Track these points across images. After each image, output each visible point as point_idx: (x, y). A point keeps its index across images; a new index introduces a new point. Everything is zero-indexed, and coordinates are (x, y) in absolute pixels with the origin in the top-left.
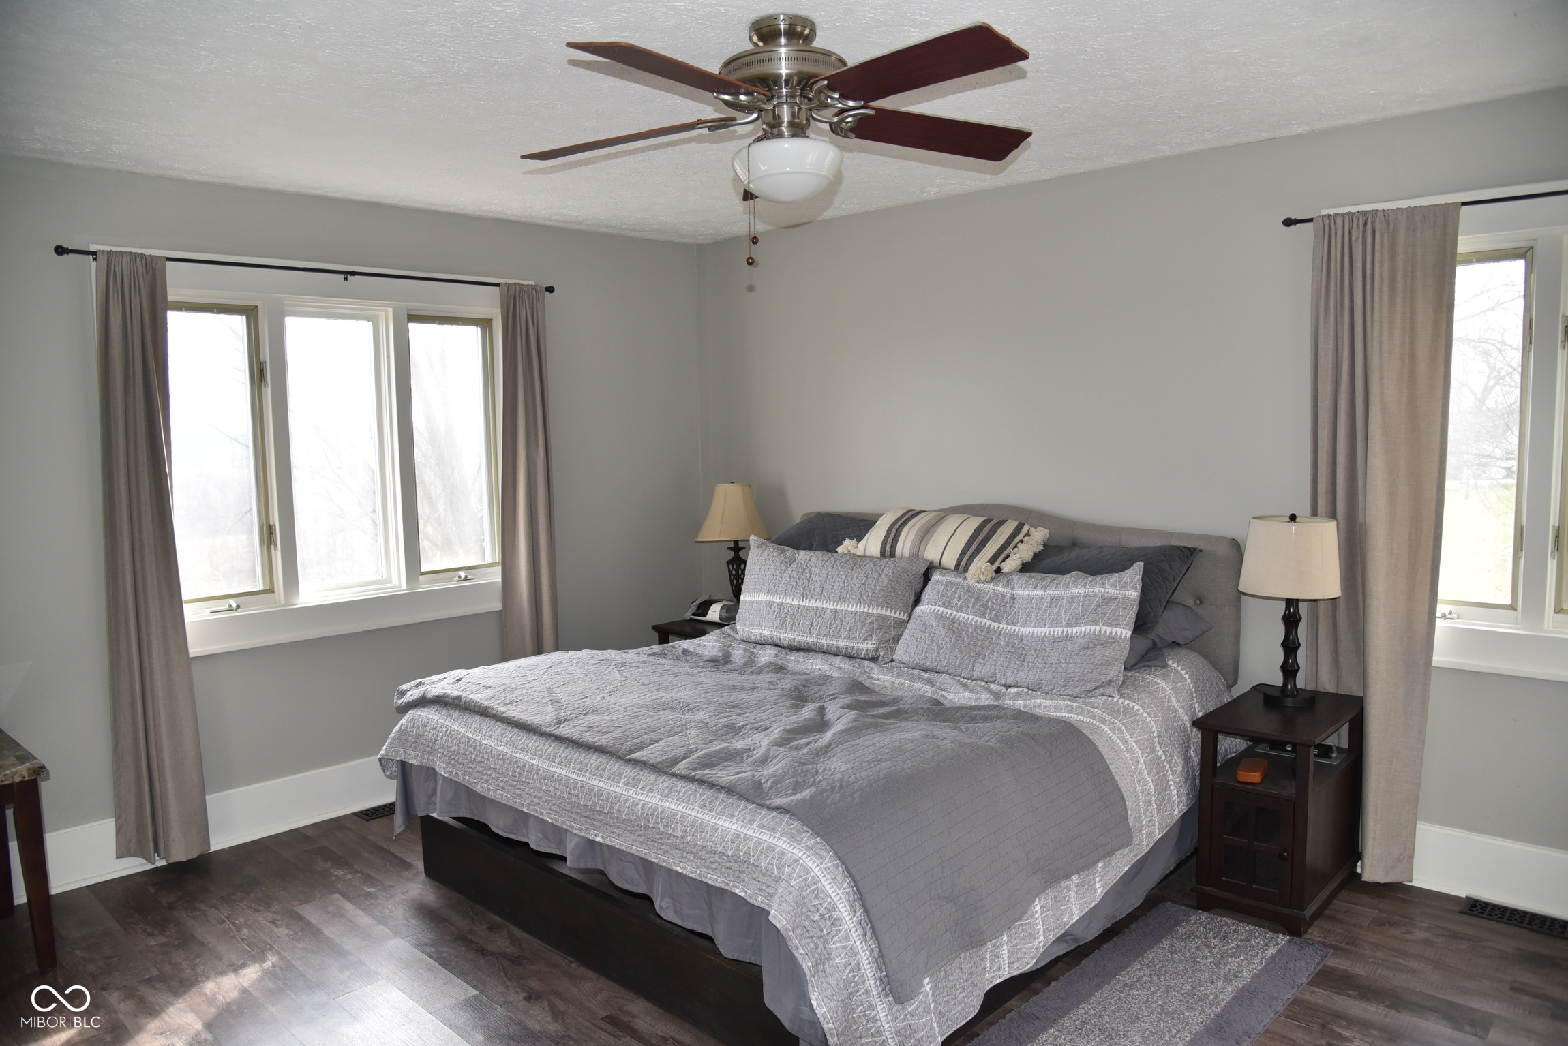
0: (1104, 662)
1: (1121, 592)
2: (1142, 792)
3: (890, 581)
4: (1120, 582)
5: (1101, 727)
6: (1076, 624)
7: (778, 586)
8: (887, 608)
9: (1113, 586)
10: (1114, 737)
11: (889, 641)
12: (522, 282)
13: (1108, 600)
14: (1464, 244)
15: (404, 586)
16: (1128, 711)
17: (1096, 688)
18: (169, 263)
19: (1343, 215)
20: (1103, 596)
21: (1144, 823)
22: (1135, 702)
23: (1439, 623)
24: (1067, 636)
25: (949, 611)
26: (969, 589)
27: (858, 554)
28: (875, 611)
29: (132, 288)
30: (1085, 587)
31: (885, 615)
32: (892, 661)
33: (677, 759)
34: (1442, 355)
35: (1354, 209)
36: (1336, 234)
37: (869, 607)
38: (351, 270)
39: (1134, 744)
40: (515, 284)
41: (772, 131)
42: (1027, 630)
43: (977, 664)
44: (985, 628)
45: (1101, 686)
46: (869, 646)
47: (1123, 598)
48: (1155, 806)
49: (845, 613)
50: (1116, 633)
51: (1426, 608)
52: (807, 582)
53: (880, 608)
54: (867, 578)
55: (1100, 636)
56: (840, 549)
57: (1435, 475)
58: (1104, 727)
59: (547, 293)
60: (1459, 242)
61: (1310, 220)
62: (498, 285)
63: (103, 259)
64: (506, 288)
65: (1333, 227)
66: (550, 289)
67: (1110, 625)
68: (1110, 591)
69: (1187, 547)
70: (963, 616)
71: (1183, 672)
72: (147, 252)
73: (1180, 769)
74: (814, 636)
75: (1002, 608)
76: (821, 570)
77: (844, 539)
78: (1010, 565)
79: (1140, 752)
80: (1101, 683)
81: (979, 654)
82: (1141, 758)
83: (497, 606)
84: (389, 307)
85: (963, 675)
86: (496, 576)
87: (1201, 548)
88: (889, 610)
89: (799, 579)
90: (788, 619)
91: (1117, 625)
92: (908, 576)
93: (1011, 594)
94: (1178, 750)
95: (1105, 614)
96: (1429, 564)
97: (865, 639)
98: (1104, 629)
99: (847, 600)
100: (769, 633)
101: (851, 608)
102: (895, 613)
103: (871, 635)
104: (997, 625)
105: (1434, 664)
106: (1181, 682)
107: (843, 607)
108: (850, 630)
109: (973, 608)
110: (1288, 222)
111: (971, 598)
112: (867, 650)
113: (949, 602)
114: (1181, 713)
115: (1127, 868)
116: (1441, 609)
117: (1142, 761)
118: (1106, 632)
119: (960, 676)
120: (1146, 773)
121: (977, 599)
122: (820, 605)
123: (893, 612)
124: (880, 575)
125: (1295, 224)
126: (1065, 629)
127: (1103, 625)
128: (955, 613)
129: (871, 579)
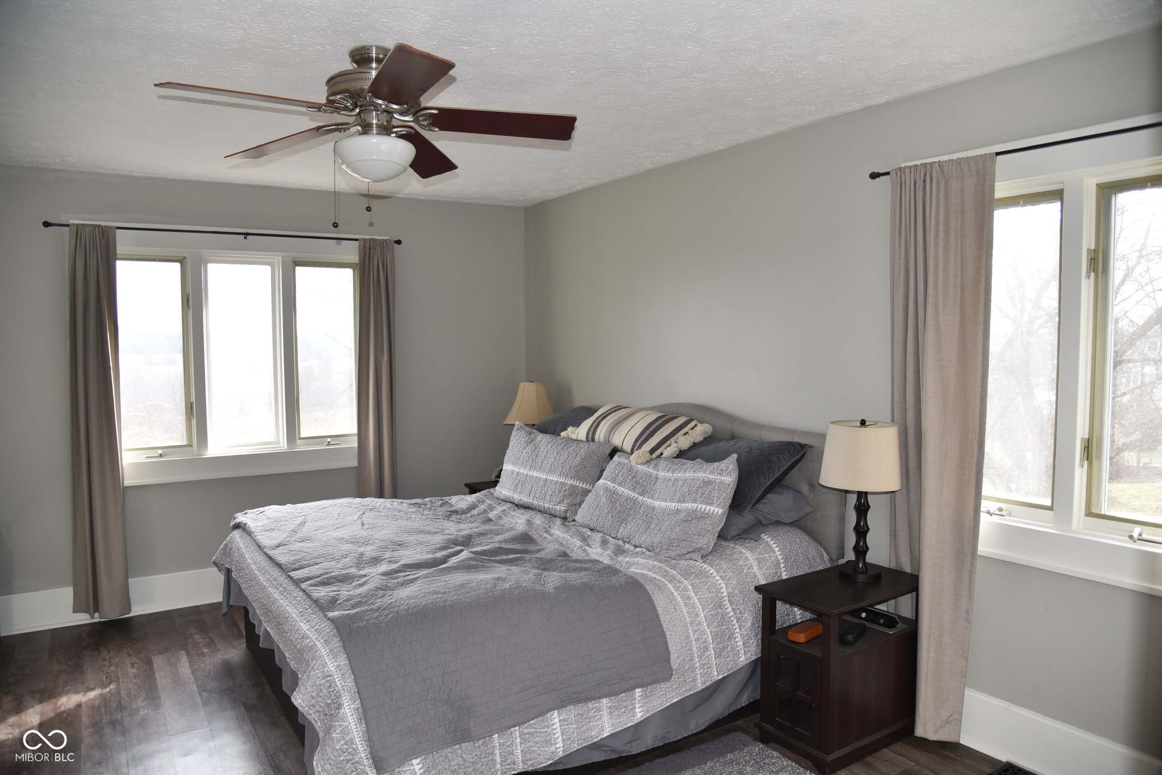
0: (697, 533)
1: (719, 477)
2: (697, 640)
3: (582, 459)
4: (717, 469)
5: (667, 584)
6: (684, 501)
7: (519, 459)
8: (577, 480)
9: (712, 472)
10: (675, 593)
11: (576, 505)
12: (376, 237)
13: (707, 483)
14: (1001, 190)
15: (286, 448)
16: (702, 573)
17: (689, 553)
18: (117, 231)
19: (910, 167)
20: (704, 480)
21: (698, 665)
22: (712, 567)
23: (984, 518)
24: (677, 510)
25: (613, 485)
26: (631, 469)
27: (573, 438)
28: (569, 482)
29: (91, 247)
30: (695, 472)
31: (575, 485)
32: (574, 520)
33: (313, 577)
34: (983, 284)
35: (918, 163)
36: (905, 183)
37: (566, 478)
38: (246, 232)
39: (697, 601)
40: (370, 239)
41: (366, 129)
42: (657, 503)
43: (621, 528)
44: (633, 499)
45: (693, 552)
46: (561, 508)
47: (719, 483)
48: (713, 653)
49: (551, 482)
50: (710, 510)
51: (971, 504)
52: (535, 458)
53: (572, 480)
54: (569, 456)
55: (696, 511)
56: (563, 434)
57: (978, 389)
58: (669, 584)
59: (396, 245)
60: (996, 188)
61: (888, 173)
62: (357, 240)
63: (74, 229)
64: (363, 242)
65: (903, 178)
66: (399, 242)
67: (706, 503)
68: (709, 476)
69: (800, 443)
70: (621, 489)
71: (774, 546)
72: (103, 224)
73: (749, 624)
74: (531, 498)
75: (648, 485)
76: (545, 449)
77: (569, 427)
78: (669, 450)
79: (700, 607)
80: (692, 549)
81: (624, 520)
82: (702, 613)
83: (355, 463)
84: (280, 256)
85: (612, 535)
86: (354, 443)
87: (812, 444)
88: (578, 482)
89: (531, 455)
90: (519, 484)
91: (711, 504)
92: (597, 456)
93: (656, 474)
94: (750, 609)
95: (703, 494)
96: (974, 466)
97: (559, 503)
98: (700, 506)
99: (553, 473)
100: (508, 494)
101: (555, 479)
102: (583, 484)
103: (563, 500)
104: (641, 498)
105: (979, 553)
106: (767, 553)
107: (550, 477)
108: (552, 495)
109: (629, 483)
110: (874, 176)
111: (630, 475)
112: (560, 511)
113: (615, 478)
114: (761, 579)
115: (677, 700)
116: (985, 505)
117: (702, 615)
118: (701, 508)
119: (610, 536)
120: (705, 625)
121: (634, 477)
122: (538, 476)
123: (581, 483)
124: (577, 455)
125: (879, 177)
126: (677, 504)
127: (700, 503)
128: (617, 486)
129: (571, 457)
